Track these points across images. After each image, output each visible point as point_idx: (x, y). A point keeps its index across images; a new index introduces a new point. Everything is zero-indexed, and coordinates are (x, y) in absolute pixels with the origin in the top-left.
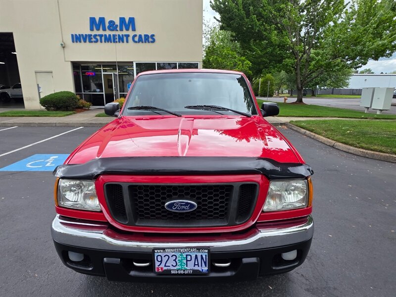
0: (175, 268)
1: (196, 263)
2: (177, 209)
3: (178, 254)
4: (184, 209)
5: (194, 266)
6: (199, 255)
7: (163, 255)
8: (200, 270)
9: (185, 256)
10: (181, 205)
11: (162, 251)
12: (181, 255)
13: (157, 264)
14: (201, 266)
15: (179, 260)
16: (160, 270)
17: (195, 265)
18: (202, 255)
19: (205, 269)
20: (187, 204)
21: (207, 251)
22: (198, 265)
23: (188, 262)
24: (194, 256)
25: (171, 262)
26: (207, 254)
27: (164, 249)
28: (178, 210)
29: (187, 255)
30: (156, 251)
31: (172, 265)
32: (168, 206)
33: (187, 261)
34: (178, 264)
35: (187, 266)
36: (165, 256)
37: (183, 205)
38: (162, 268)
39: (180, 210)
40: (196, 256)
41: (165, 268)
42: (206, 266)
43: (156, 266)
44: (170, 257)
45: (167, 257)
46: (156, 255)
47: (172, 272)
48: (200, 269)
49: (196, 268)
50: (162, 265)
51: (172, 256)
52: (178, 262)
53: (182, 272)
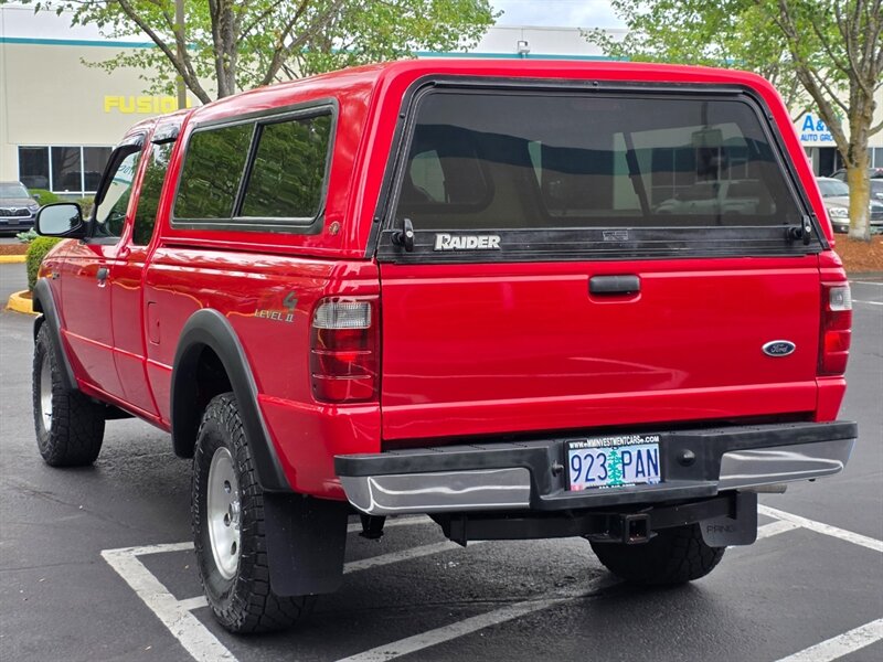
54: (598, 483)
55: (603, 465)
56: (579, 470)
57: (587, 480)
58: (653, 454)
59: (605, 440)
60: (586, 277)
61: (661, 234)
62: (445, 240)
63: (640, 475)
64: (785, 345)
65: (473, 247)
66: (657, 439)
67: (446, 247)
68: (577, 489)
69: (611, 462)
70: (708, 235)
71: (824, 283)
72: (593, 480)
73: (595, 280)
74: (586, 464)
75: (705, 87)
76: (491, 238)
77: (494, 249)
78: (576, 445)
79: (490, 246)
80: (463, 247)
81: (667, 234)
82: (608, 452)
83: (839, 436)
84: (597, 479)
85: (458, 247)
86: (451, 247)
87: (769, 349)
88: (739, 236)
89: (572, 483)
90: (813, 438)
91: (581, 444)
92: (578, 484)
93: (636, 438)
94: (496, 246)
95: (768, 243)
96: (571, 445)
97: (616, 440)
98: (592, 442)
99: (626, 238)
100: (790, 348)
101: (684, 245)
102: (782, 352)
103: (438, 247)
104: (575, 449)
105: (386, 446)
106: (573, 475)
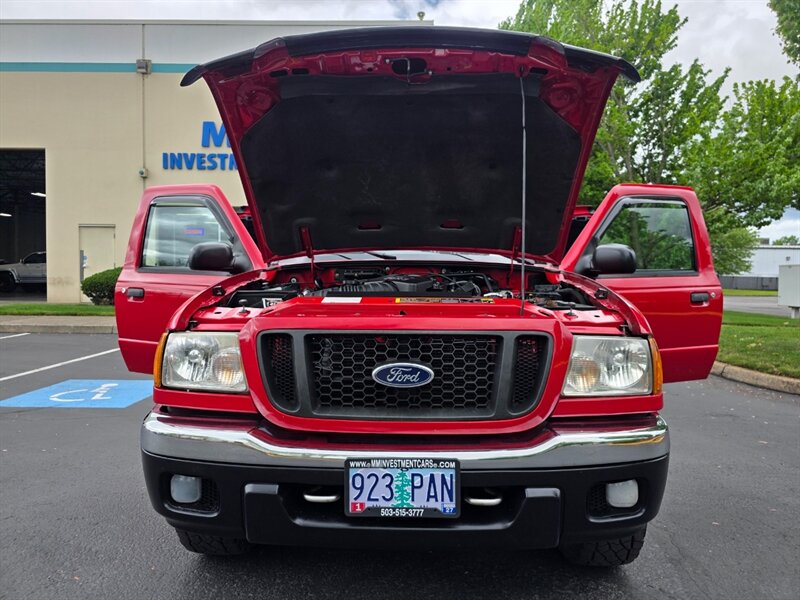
0: (389, 504)
1: (432, 494)
2: (394, 382)
3: (396, 473)
4: (408, 381)
5: (428, 500)
6: (438, 474)
7: (365, 473)
8: (441, 509)
9: (409, 478)
10: (404, 373)
11: (364, 464)
12: (403, 475)
13: (353, 493)
14: (443, 500)
15: (397, 486)
16: (359, 509)
17: (429, 497)
18: (443, 476)
19: (449, 506)
20: (415, 370)
21: (453, 465)
22: (435, 497)
23: (416, 490)
24: (427, 478)
25: (381, 491)
26: (453, 472)
27: (368, 460)
28: (397, 382)
29: (413, 475)
30: (352, 464)
31: (384, 497)
32: (379, 374)
33: (414, 487)
34: (396, 495)
35: (413, 500)
36: (369, 477)
37: (407, 373)
38: (362, 505)
39: (402, 382)
40: (432, 476)
41: (369, 504)
42: (451, 500)
43: (352, 500)
44: (380, 478)
45: (373, 479)
46: (352, 472)
47: (384, 513)
48: (438, 506)
49: (432, 504)
50: (363, 499)
51: (384, 477)
52: (394, 490)
53: (403, 513)
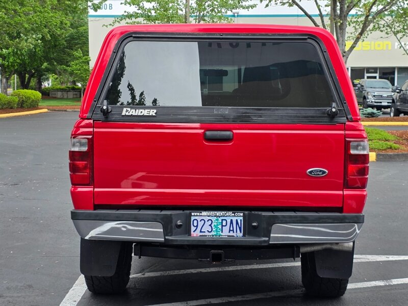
54: (207, 234)
55: (210, 225)
56: (197, 226)
57: (201, 232)
58: (239, 222)
59: (212, 213)
60: (203, 131)
61: (248, 111)
62: (127, 111)
63: (231, 232)
64: (321, 171)
65: (142, 114)
66: (242, 214)
67: (127, 114)
68: (195, 235)
69: (216, 224)
70: (276, 112)
71: (347, 139)
72: (205, 232)
73: (208, 133)
74: (200, 224)
75: (287, 35)
76: (152, 110)
77: (152, 116)
78: (196, 214)
79: (151, 114)
80: (136, 114)
81: (251, 111)
82: (214, 219)
83: (347, 221)
84: (206, 232)
85: (134, 114)
86: (130, 114)
87: (311, 172)
88: (296, 112)
89: (192, 232)
90: (330, 221)
91: (198, 214)
92: (195, 234)
93: (230, 213)
94: (154, 114)
95: (312, 117)
96: (193, 214)
97: (218, 213)
98: (204, 213)
99: (226, 112)
100: (324, 172)
101: (261, 117)
102: (319, 174)
103: (123, 114)
104: (194, 216)
105: (96, 207)
106: (193, 229)
